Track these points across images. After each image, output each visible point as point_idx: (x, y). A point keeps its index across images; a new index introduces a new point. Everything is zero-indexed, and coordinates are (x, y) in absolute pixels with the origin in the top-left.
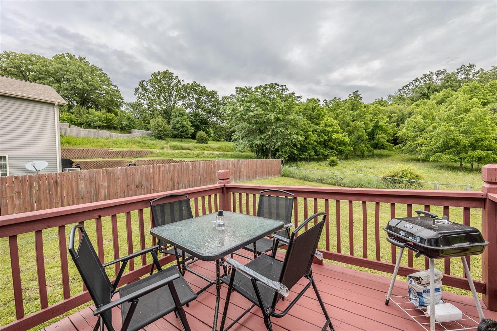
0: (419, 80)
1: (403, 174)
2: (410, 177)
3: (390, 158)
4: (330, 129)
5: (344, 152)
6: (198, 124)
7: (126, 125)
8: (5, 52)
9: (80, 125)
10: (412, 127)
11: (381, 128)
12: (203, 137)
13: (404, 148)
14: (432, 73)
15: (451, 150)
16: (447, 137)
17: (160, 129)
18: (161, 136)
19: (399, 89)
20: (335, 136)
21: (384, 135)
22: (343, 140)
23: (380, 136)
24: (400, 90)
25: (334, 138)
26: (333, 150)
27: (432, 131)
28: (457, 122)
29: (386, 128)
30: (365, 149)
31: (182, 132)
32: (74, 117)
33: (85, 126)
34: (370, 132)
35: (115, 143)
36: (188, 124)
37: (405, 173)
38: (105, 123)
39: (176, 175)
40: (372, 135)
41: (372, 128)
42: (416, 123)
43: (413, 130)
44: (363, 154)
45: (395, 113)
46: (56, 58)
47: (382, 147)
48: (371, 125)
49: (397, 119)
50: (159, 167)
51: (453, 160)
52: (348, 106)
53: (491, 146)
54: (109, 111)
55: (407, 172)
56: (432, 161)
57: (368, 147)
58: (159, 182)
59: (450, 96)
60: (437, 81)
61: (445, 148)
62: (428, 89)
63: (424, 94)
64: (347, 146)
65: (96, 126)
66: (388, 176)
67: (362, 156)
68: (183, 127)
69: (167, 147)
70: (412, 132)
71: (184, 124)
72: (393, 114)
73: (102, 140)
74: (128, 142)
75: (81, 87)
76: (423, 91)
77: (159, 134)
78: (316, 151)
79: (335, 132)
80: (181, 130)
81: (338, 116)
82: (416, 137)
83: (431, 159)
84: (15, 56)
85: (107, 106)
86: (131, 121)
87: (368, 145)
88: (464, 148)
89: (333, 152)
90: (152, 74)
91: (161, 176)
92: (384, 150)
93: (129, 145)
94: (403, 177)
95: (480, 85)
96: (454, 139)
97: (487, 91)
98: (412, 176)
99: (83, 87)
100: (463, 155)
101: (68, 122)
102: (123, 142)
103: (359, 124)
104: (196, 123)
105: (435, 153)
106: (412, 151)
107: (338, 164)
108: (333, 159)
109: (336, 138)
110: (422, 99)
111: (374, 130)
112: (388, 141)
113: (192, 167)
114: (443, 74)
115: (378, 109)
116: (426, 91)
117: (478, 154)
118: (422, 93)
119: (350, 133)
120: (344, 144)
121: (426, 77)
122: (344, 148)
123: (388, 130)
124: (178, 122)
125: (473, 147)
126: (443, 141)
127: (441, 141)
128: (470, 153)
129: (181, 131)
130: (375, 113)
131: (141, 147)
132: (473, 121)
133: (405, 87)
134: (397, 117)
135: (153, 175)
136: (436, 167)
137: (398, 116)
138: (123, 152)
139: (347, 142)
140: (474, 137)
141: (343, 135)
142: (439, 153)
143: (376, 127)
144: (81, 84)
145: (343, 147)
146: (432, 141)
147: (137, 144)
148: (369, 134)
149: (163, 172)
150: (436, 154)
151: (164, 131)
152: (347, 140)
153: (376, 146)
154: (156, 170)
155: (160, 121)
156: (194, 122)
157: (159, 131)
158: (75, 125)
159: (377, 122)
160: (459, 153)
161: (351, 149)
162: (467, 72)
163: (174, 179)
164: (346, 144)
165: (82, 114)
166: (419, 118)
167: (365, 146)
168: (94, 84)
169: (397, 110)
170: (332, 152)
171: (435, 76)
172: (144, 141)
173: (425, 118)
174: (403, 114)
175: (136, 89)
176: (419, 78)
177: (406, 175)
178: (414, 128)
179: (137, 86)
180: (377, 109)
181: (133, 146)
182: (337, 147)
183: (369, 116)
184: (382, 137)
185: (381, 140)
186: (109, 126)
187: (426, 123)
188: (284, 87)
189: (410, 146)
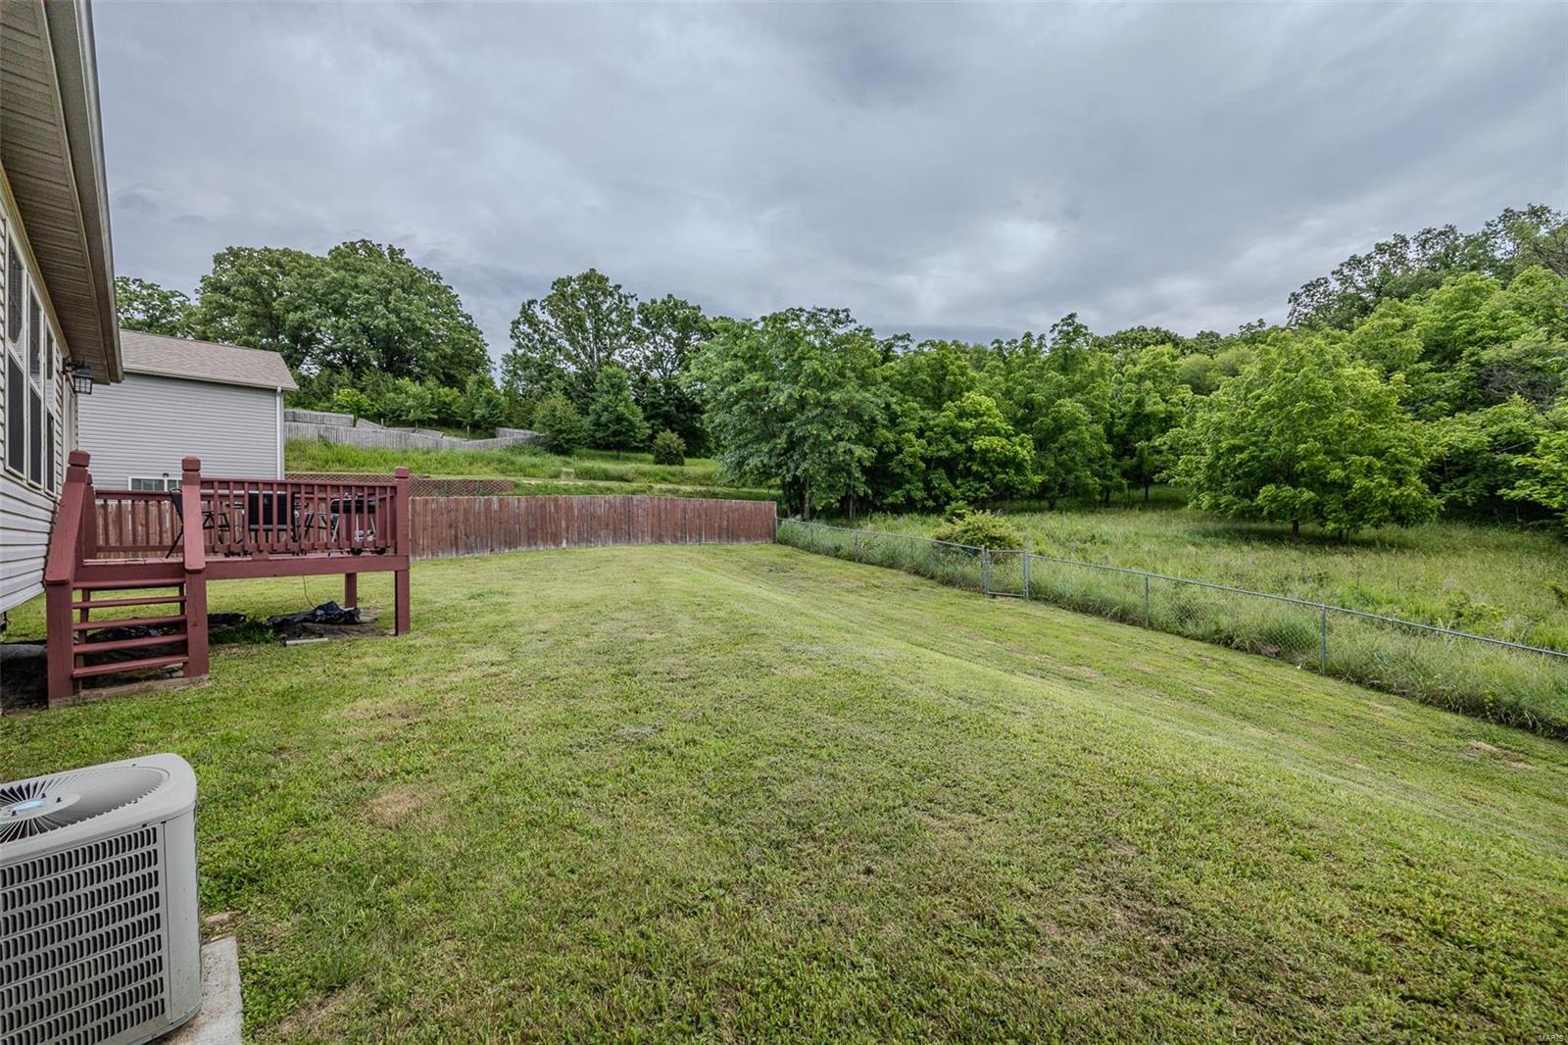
0: (1360, 262)
4: (968, 424)
5: (1018, 489)
6: (668, 412)
7: (483, 416)
8: (230, 249)
9: (377, 417)
12: (669, 447)
14: (1405, 238)
17: (557, 427)
18: (560, 446)
19: (1293, 294)
20: (980, 443)
22: (1010, 455)
25: (981, 448)
31: (615, 433)
32: (364, 400)
33: (390, 420)
34: (1123, 432)
35: (443, 462)
36: (633, 413)
38: (434, 413)
39: (461, 519)
41: (1124, 421)
46: (336, 253)
48: (1122, 411)
50: (426, 502)
54: (450, 381)
58: (425, 529)
65: (414, 421)
68: (620, 419)
69: (568, 474)
71: (623, 414)
73: (415, 455)
74: (473, 460)
75: (382, 324)
77: (555, 439)
78: (928, 487)
80: (613, 427)
84: (250, 256)
85: (443, 368)
86: (496, 406)
90: (554, 284)
91: (429, 518)
93: (475, 468)
99: (388, 325)
101: (351, 412)
102: (461, 460)
103: (1069, 409)
104: (667, 408)
111: (1133, 427)
113: (500, 507)
120: (1018, 468)
122: (1018, 479)
124: (606, 408)
129: (615, 431)
131: (503, 472)
135: (413, 516)
138: (450, 483)
139: (1025, 460)
141: (1016, 441)
143: (1138, 416)
144: (384, 316)
145: (1014, 475)
147: (495, 465)
149: (433, 511)
151: (570, 432)
152: (1024, 454)
154: (419, 508)
155: (559, 407)
156: (662, 405)
157: (557, 431)
158: (367, 417)
159: (1139, 404)
163: (456, 528)
164: (1023, 465)
165: (384, 390)
168: (413, 317)
171: (1413, 246)
172: (513, 458)
175: (513, 323)
179: (517, 316)
181: (485, 469)
182: (993, 473)
186: (445, 420)
188: (842, 316)
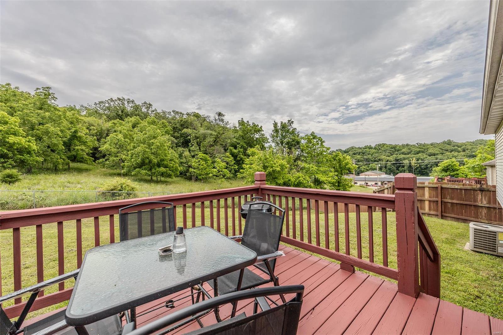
0: (113, 101)
1: (121, 187)
2: (128, 189)
3: (91, 172)
5: (27, 164)
10: (114, 143)
11: (79, 139)
13: (107, 162)
14: (124, 99)
15: (146, 166)
16: (143, 156)
20: (12, 139)
21: (84, 148)
22: (27, 147)
23: (79, 147)
24: (96, 104)
25: (11, 141)
26: (6, 160)
27: (133, 150)
28: (150, 145)
29: (86, 140)
30: (61, 161)
34: (67, 141)
37: (124, 186)
40: (68, 145)
41: (69, 137)
42: (118, 140)
43: (114, 146)
44: (56, 166)
45: (93, 126)
47: (82, 161)
48: (68, 134)
49: (96, 133)
51: (148, 174)
52: (34, 103)
53: (167, 165)
55: (126, 185)
56: (133, 175)
57: (63, 159)
59: (139, 123)
60: (129, 108)
61: (141, 165)
62: (122, 112)
63: (118, 115)
64: (34, 155)
66: (107, 190)
67: (55, 170)
70: (114, 148)
72: (92, 127)
76: (118, 112)
79: (13, 134)
81: (16, 112)
82: (118, 153)
83: (133, 174)
87: (64, 157)
88: (154, 165)
89: (9, 163)
92: (82, 164)
94: (122, 190)
95: (157, 121)
96: (148, 158)
97: (161, 126)
98: (129, 188)
100: (153, 171)
103: (53, 129)
105: (135, 168)
106: (114, 166)
107: (19, 179)
108: (11, 173)
109: (14, 143)
110: (118, 119)
111: (72, 140)
112: (88, 154)
114: (133, 104)
115: (76, 117)
116: (120, 113)
117: (162, 170)
118: (117, 114)
119: (39, 139)
120: (29, 153)
121: (120, 100)
122: (28, 158)
123: (87, 143)
125: (159, 165)
126: (141, 159)
127: (140, 160)
128: (157, 169)
130: (72, 121)
132: (158, 146)
133: (101, 102)
134: (96, 131)
136: (136, 180)
137: (96, 129)
139: (34, 150)
140: (159, 157)
141: (28, 140)
142: (138, 169)
143: (74, 136)
145: (26, 157)
146: (133, 158)
148: (65, 144)
150: (137, 169)
152: (34, 146)
153: (74, 159)
159: (76, 132)
160: (151, 170)
161: (41, 159)
162: (148, 108)
164: (33, 152)
166: (120, 136)
167: (61, 158)
169: (95, 123)
170: (5, 162)
173: (125, 136)
174: (101, 129)
176: (114, 99)
177: (124, 188)
178: (116, 144)
180: (74, 116)
182: (14, 155)
183: (65, 123)
184: (82, 149)
185: (80, 152)
187: (125, 142)
189: (114, 160)
